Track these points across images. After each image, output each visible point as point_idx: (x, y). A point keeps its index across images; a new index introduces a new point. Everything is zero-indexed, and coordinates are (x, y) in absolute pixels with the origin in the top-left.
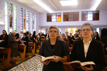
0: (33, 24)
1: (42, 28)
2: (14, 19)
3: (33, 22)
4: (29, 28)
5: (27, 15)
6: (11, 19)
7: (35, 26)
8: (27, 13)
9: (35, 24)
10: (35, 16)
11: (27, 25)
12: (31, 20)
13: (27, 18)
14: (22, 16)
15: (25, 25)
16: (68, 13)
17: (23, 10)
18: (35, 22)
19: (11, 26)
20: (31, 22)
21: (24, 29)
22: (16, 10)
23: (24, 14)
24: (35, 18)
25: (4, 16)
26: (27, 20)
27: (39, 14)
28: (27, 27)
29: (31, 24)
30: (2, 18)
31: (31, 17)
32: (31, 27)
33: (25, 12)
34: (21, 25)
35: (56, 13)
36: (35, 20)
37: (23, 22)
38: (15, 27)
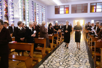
0: (43, 16)
2: (27, 12)
3: (43, 14)
5: (37, 8)
6: (24, 12)
7: (44, 18)
9: (44, 16)
10: (44, 9)
11: (37, 17)
12: (41, 13)
13: (37, 10)
14: (33, 9)
15: (35, 17)
17: (34, 3)
20: (41, 15)
22: (28, 3)
24: (44, 11)
25: (19, 9)
26: (37, 12)
28: (37, 20)
29: (41, 17)
30: (17, 11)
31: (40, 10)
32: (41, 19)
33: (36, 5)
34: (32, 18)
35: (64, 6)
36: (44, 13)
37: (34, 15)
38: (27, 20)
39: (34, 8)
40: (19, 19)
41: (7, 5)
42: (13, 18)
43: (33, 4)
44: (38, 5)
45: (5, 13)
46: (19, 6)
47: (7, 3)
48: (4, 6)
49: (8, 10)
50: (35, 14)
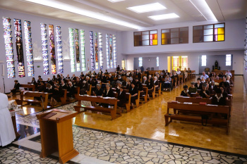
0: (111, 52)
2: (82, 49)
3: (111, 48)
4: (104, 59)
5: (100, 40)
6: (78, 50)
7: (115, 55)
8: (100, 36)
9: (114, 51)
10: (114, 38)
11: (101, 55)
12: (107, 46)
13: (100, 44)
14: (93, 43)
15: (97, 55)
16: (170, 29)
17: (94, 33)
18: (114, 48)
19: (78, 59)
20: (107, 50)
21: (97, 62)
23: (95, 39)
24: (114, 42)
25: (69, 48)
26: (101, 47)
27: (121, 33)
28: (101, 58)
29: (107, 53)
30: (66, 51)
31: (107, 42)
32: (107, 57)
33: (97, 36)
34: (91, 57)
35: (149, 31)
36: (114, 45)
37: (95, 52)
38: (83, 61)
39: (94, 41)
40: (69, 61)
41: (54, 44)
42: (62, 61)
43: (92, 36)
44: (101, 34)
45: (51, 56)
46: (69, 43)
47: (54, 42)
48: (50, 47)
50: (96, 49)
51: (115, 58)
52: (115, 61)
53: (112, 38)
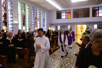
1: (51, 25)
2: (27, 17)
3: (44, 19)
5: (38, 14)
6: (24, 18)
7: (46, 23)
8: (38, 11)
9: (46, 22)
10: (46, 14)
12: (42, 18)
13: (38, 16)
14: (34, 15)
15: (36, 23)
18: (46, 20)
19: (24, 24)
20: (42, 20)
21: (36, 27)
22: (28, 9)
26: (38, 18)
27: (49, 12)
29: (42, 22)
30: (16, 17)
31: (42, 15)
32: (42, 24)
33: (36, 11)
34: (33, 23)
36: (46, 18)
38: (27, 25)
40: (18, 24)
41: (6, 11)
42: (12, 24)
44: (39, 10)
45: (3, 19)
46: (18, 12)
47: (6, 9)
48: (3, 12)
49: (6, 16)
50: (36, 19)
51: (46, 25)
52: (46, 27)
53: (44, 14)
